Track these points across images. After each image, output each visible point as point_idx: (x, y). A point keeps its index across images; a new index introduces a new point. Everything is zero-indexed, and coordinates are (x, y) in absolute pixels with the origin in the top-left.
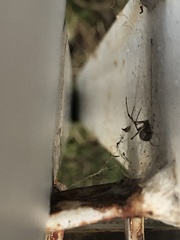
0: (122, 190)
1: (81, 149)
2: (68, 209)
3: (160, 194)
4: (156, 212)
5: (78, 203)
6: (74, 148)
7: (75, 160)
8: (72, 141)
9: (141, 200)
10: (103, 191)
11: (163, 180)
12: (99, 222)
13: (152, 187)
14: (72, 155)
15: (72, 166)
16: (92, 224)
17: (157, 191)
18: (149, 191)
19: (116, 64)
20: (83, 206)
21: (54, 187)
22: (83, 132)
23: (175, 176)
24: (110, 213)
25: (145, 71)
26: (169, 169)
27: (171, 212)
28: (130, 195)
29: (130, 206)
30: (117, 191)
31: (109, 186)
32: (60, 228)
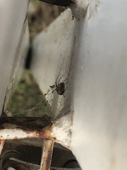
0: (42, 122)
1: (28, 87)
2: (8, 128)
3: (62, 128)
4: (58, 138)
5: (15, 126)
6: (23, 86)
7: (22, 95)
8: (23, 82)
9: (51, 131)
10: (33, 121)
11: (65, 121)
12: (25, 139)
13: (58, 124)
14: (21, 91)
15: (20, 98)
16: (21, 139)
17: (60, 126)
18: (56, 126)
19: (56, 41)
20: (17, 128)
22: (31, 77)
23: (72, 120)
24: (32, 135)
25: (69, 50)
26: (70, 115)
27: (66, 140)
28: (45, 126)
29: (44, 133)
30: (39, 122)
31: (35, 119)
32: (2, 138)
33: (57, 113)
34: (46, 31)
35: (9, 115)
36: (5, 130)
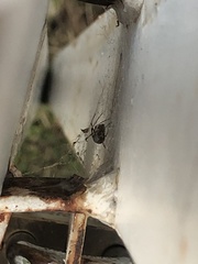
0: (69, 186)
1: (45, 133)
2: (17, 195)
3: (101, 196)
4: (94, 211)
5: (28, 191)
6: (38, 130)
7: (37, 144)
8: (37, 123)
9: (84, 199)
10: (53, 184)
11: (105, 184)
12: (43, 211)
13: (95, 188)
14: (35, 138)
15: (33, 148)
16: (37, 212)
17: (99, 193)
18: (91, 191)
19: (91, 60)
20: (31, 194)
21: (9, 172)
22: (51, 116)
23: (117, 183)
24: (54, 205)
25: (112, 74)
26: (113, 175)
27: (108, 214)
28: (75, 192)
29: (73, 202)
30: (64, 186)
31: (59, 180)
32: (7, 211)
33: (92, 172)
34: (75, 45)
35: (18, 174)
36: (11, 198)
